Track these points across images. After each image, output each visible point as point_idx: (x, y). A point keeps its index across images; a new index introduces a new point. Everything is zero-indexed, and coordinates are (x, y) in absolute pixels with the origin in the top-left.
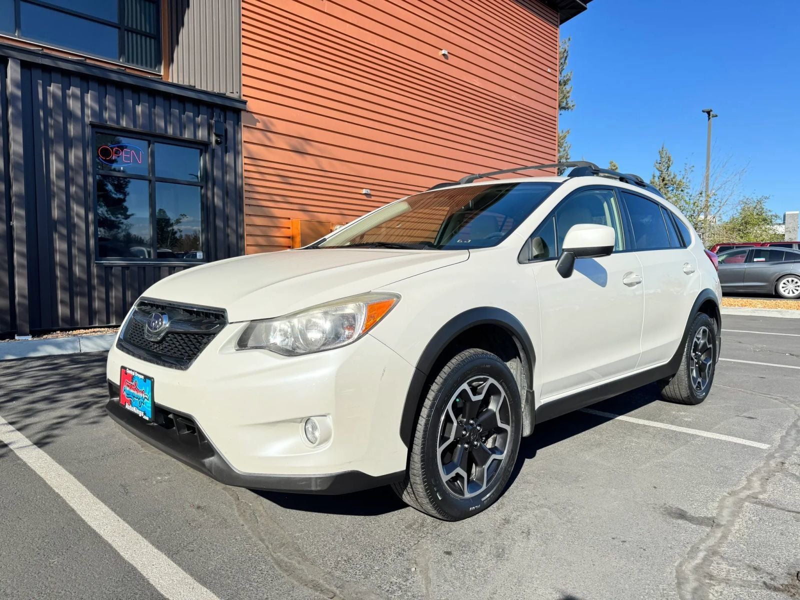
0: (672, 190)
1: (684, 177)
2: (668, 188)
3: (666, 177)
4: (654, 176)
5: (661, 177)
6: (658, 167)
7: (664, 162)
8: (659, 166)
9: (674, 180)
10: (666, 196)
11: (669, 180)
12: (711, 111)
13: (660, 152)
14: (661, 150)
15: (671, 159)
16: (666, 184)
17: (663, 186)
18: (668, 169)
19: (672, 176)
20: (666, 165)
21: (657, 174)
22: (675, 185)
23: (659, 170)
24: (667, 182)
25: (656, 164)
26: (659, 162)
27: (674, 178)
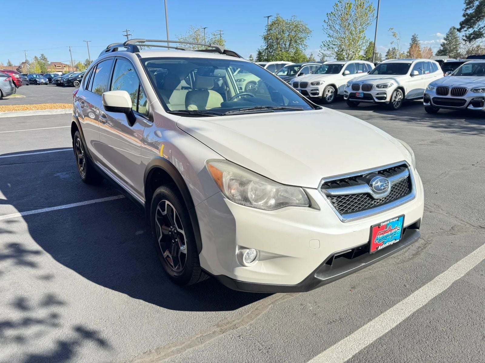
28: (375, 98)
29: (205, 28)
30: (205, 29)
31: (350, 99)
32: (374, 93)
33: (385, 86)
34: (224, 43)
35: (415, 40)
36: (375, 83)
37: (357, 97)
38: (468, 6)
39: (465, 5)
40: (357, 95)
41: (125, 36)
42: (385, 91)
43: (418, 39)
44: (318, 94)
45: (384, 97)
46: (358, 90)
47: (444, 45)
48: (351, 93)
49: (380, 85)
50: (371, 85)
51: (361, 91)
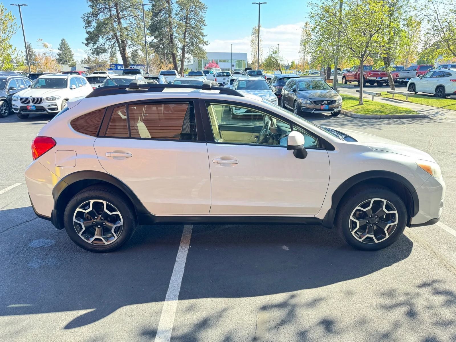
28: (47, 110)
31: (22, 112)
32: (45, 104)
33: (54, 99)
35: (29, 48)
36: (44, 97)
37: (29, 110)
38: (87, 25)
39: (84, 24)
40: (29, 108)
42: (55, 103)
43: (32, 47)
45: (56, 108)
46: (29, 103)
47: (59, 55)
48: (21, 107)
49: (49, 98)
50: (40, 98)
51: (31, 104)
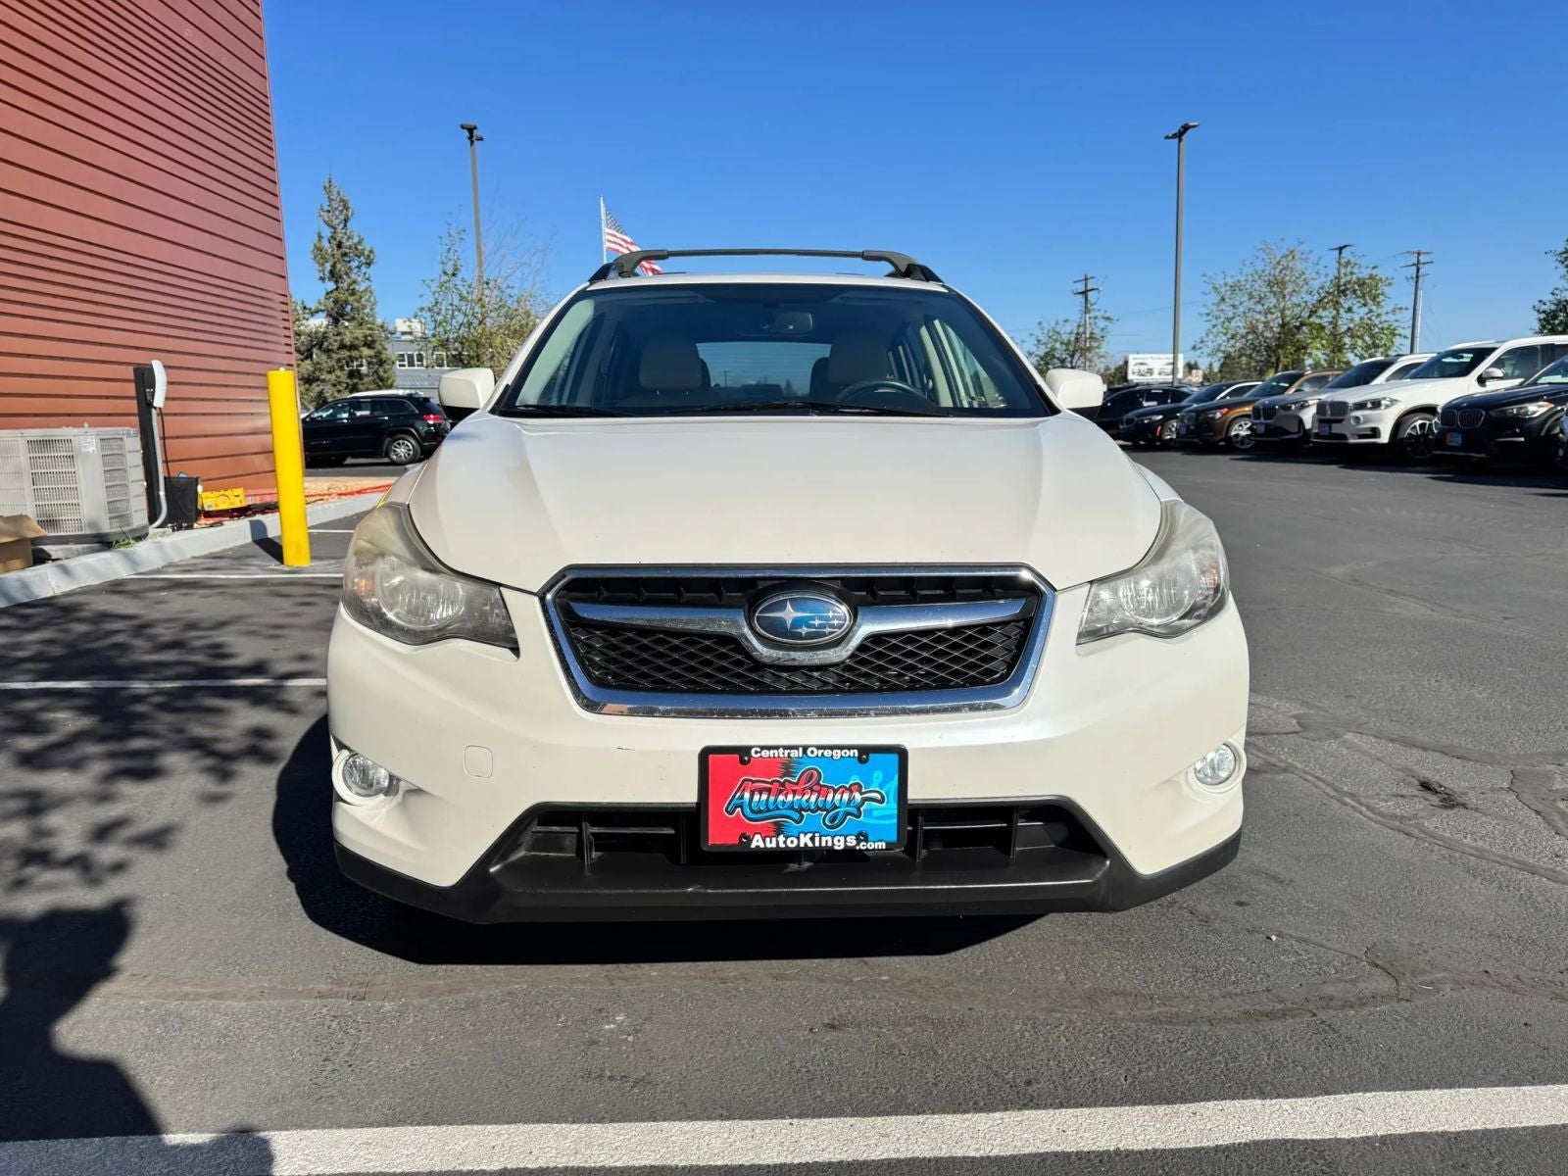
0: (359, 267)
1: (450, 249)
2: (349, 262)
3: (344, 240)
4: (320, 237)
5: (335, 239)
6: (326, 219)
7: (336, 209)
8: (329, 217)
9: (359, 247)
10: (349, 278)
11: (350, 248)
12: (475, 128)
13: (325, 188)
14: (328, 185)
15: (350, 205)
16: (345, 255)
17: (339, 257)
18: (345, 225)
19: (356, 240)
20: (342, 217)
21: (327, 232)
22: (362, 258)
23: (329, 225)
24: (347, 251)
25: (322, 213)
26: (326, 208)
27: (359, 242)
29: (1345, 247)
30: (1344, 251)
34: (1386, 290)
41: (1080, 293)
44: (1375, 432)
